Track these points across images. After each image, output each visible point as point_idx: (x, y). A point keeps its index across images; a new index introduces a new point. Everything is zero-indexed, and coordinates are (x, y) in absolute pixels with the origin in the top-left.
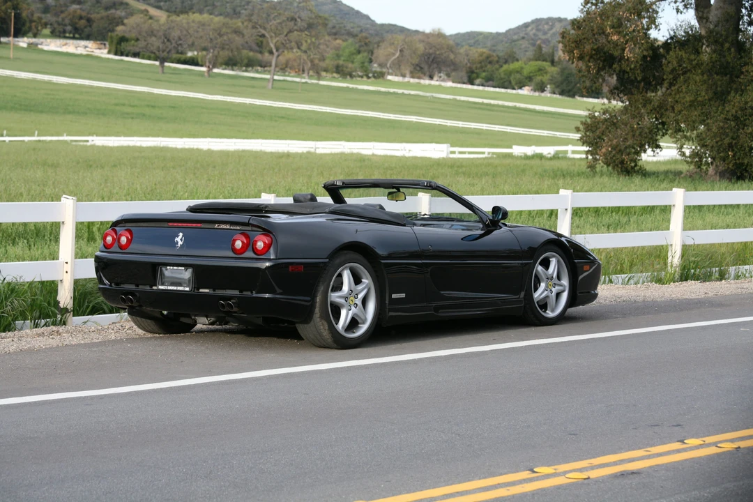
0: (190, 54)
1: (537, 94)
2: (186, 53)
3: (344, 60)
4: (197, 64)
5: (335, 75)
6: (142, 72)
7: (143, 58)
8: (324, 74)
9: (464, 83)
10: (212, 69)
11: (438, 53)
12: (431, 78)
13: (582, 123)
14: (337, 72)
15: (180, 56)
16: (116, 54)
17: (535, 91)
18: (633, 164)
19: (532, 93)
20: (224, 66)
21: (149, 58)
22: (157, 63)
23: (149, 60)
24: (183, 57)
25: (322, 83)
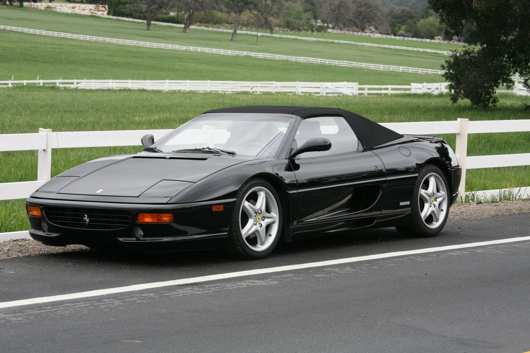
0: (172, 14)
1: (446, 42)
2: (168, 14)
3: (294, 18)
4: (177, 22)
5: (286, 29)
6: (133, 29)
7: (135, 18)
8: (277, 28)
9: (388, 34)
10: (189, 26)
11: (368, 10)
12: (363, 30)
13: (446, 62)
14: (288, 27)
15: (164, 15)
16: (114, 15)
17: (445, 40)
18: (488, 97)
19: (442, 42)
20: (198, 24)
21: (139, 18)
22: (145, 21)
23: (140, 19)
24: (165, 17)
25: (274, 35)
